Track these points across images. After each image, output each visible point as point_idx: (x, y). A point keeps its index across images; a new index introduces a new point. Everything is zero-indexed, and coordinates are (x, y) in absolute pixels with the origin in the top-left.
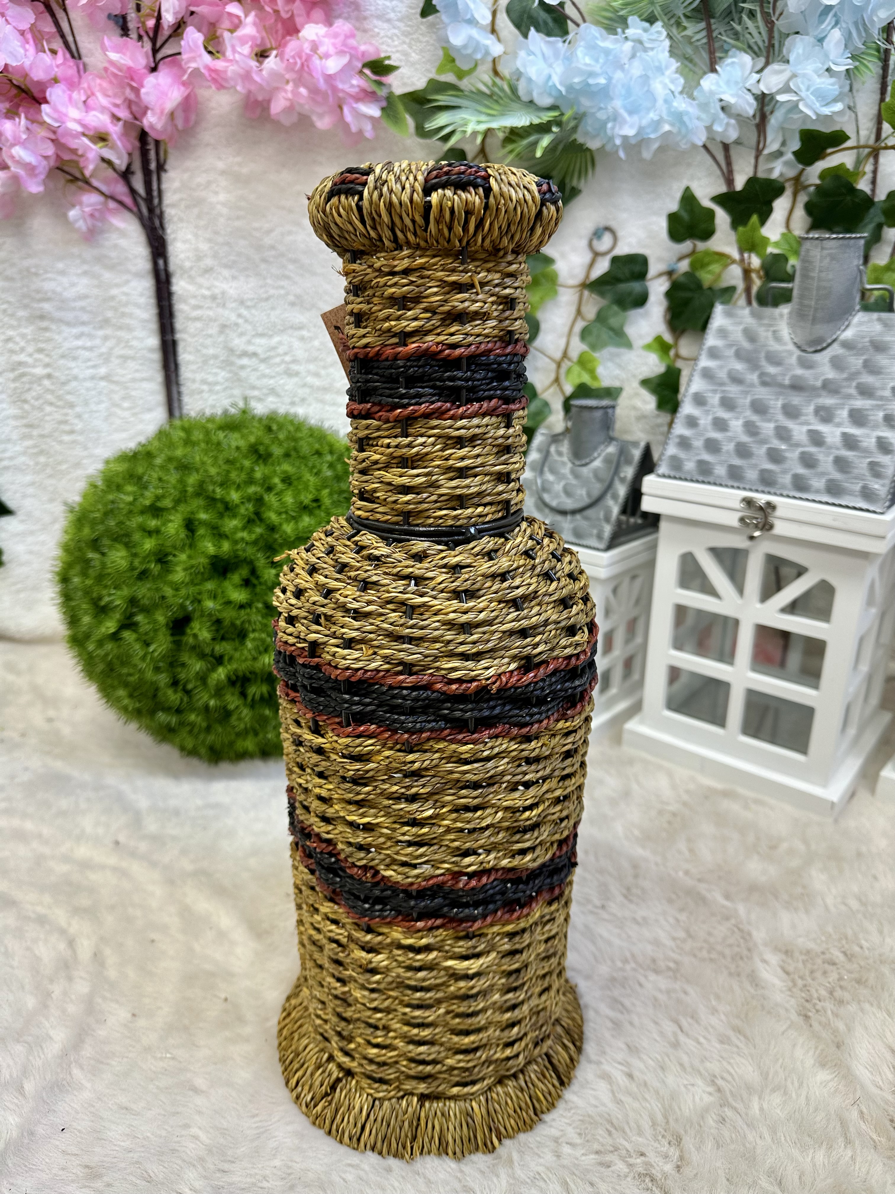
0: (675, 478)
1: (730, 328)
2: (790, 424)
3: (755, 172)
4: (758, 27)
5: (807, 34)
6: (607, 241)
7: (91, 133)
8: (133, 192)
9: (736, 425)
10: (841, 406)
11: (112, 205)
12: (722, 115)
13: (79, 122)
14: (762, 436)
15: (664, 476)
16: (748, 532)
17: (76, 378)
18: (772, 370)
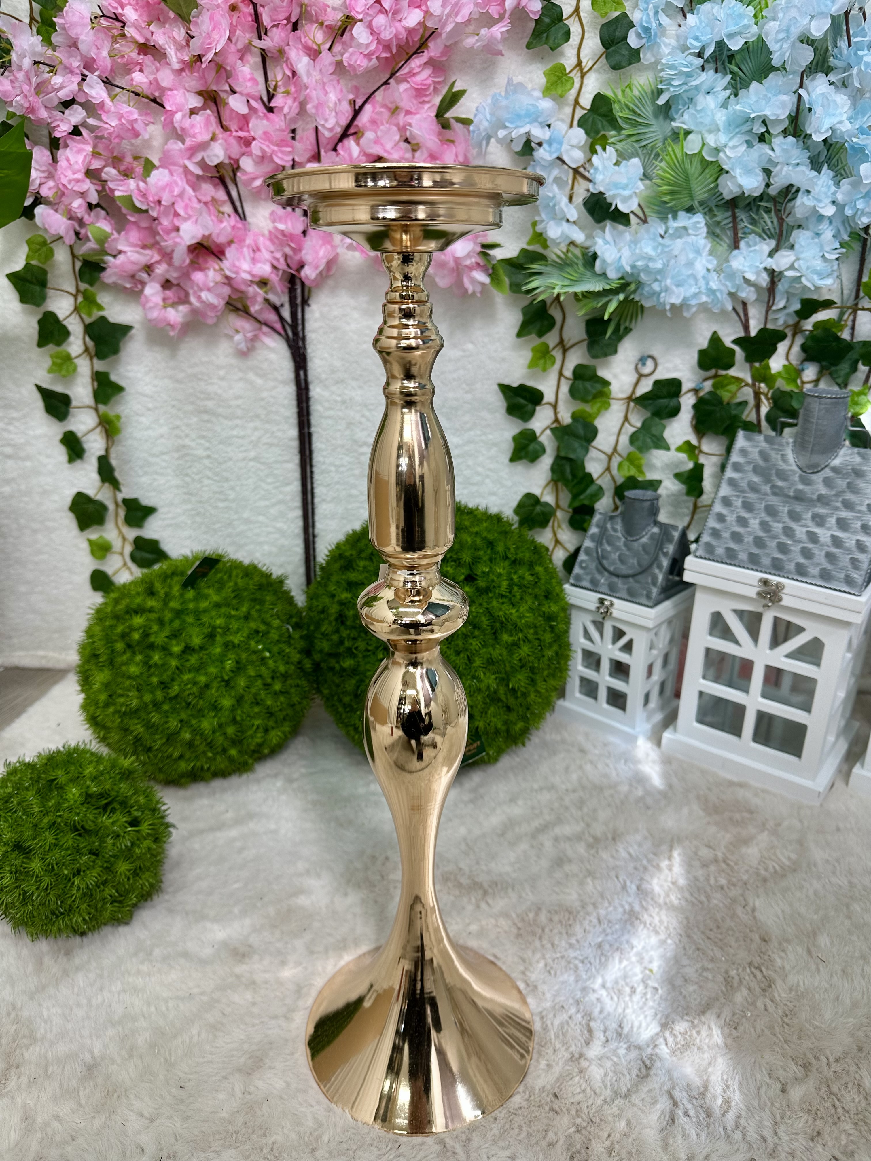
0: (709, 559)
1: (750, 449)
2: (793, 525)
3: (766, 323)
4: (770, 218)
5: (808, 229)
6: (650, 365)
7: (257, 280)
8: (282, 319)
9: (754, 524)
10: (831, 515)
11: (265, 329)
12: (745, 286)
13: (249, 273)
14: (773, 533)
15: (701, 558)
16: (764, 602)
17: (230, 459)
18: (780, 483)
